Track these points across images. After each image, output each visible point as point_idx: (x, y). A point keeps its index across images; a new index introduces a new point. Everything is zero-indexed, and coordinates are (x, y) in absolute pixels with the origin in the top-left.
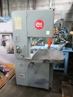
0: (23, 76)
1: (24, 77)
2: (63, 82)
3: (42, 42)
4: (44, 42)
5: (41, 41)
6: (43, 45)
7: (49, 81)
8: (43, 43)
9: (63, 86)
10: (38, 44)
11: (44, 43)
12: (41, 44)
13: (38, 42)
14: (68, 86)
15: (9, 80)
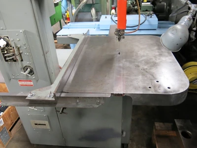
0: (45, 125)
1: (48, 127)
2: (157, 124)
3: (92, 9)
4: (96, 10)
5: (89, 6)
6: (94, 17)
7: (122, 132)
8: (93, 11)
9: (159, 136)
10: (81, 16)
11: (97, 12)
12: (88, 16)
13: (79, 11)
14: (172, 134)
15: (10, 130)
